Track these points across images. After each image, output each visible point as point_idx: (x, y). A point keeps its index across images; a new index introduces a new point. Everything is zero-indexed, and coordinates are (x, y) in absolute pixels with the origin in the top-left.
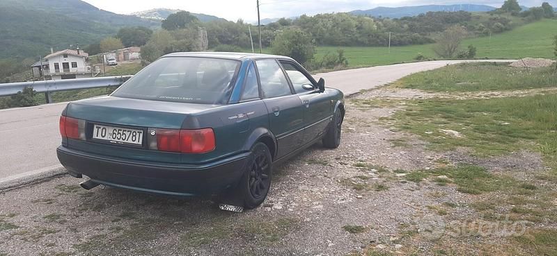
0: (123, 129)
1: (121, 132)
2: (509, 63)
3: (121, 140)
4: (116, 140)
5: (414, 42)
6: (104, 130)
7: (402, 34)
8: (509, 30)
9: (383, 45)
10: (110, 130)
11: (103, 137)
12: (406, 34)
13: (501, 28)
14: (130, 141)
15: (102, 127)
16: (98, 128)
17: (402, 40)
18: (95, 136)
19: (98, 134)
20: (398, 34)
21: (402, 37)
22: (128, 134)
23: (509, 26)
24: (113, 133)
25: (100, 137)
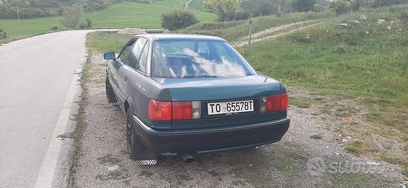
0: (236, 102)
1: (235, 105)
2: (116, 32)
3: (236, 111)
4: (232, 112)
5: (38, 15)
6: (218, 106)
7: (26, 9)
8: (104, 8)
9: (11, 18)
10: (223, 105)
11: (218, 112)
12: (29, 8)
13: (99, 7)
14: (244, 110)
15: (215, 104)
16: (212, 105)
17: (27, 13)
18: (210, 113)
19: (212, 110)
20: (23, 9)
21: (26, 11)
22: (241, 105)
23: (103, 5)
24: (228, 107)
25: (215, 113)
